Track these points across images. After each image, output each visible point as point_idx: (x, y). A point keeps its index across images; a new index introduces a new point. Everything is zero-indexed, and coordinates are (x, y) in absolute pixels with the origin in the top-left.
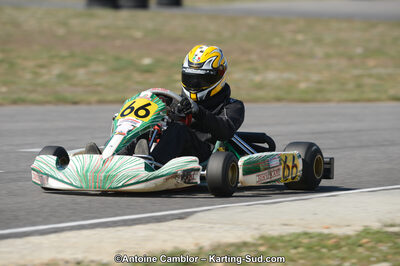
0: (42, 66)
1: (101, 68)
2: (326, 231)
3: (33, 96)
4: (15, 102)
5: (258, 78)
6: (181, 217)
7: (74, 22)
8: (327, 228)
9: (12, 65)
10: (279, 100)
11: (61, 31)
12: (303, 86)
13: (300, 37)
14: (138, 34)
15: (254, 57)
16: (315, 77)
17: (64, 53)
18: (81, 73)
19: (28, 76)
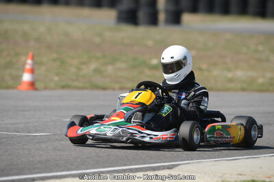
0: (83, 63)
1: (123, 65)
2: (268, 180)
3: (76, 84)
4: (63, 87)
5: (230, 75)
6: (169, 168)
7: (108, 35)
8: (269, 177)
9: (63, 62)
10: (243, 90)
11: (97, 40)
12: (261, 81)
13: (260, 48)
14: (150, 43)
15: (228, 60)
16: (269, 75)
17: (99, 54)
18: (110, 69)
19: (73, 70)
